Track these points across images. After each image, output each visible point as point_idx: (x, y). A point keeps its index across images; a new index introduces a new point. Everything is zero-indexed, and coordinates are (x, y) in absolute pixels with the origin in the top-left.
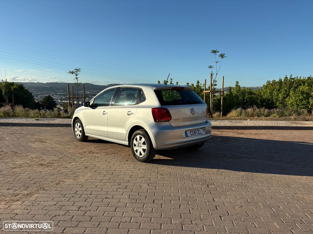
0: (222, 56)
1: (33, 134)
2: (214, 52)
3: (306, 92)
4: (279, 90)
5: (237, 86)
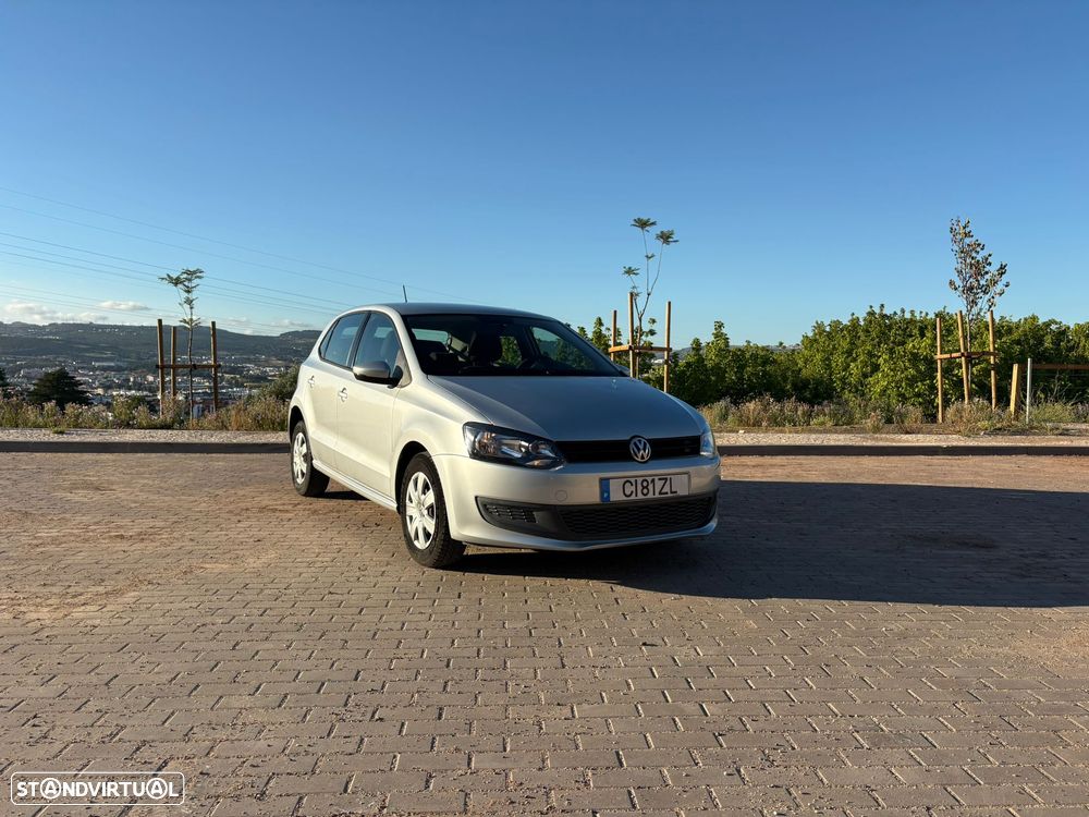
0: (666, 238)
1: (58, 472)
2: (643, 224)
4: (849, 353)
5: (719, 335)
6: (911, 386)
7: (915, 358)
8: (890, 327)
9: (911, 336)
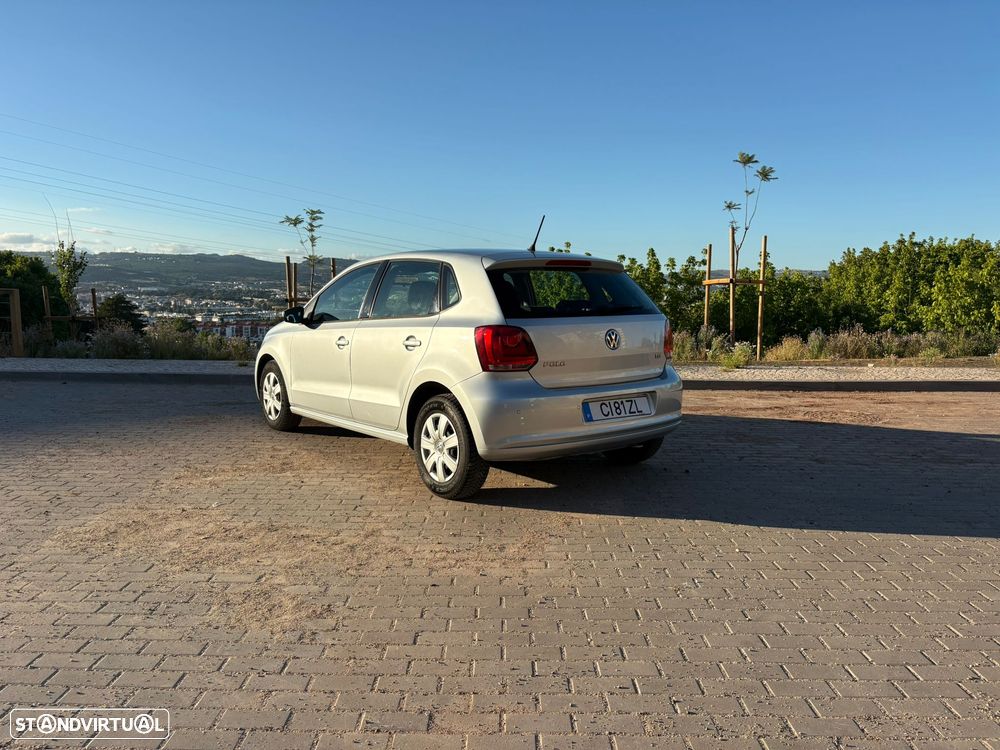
0: (765, 174)
2: (747, 160)
3: (983, 286)
6: (967, 314)
7: (971, 286)
8: (919, 255)
9: (941, 263)
